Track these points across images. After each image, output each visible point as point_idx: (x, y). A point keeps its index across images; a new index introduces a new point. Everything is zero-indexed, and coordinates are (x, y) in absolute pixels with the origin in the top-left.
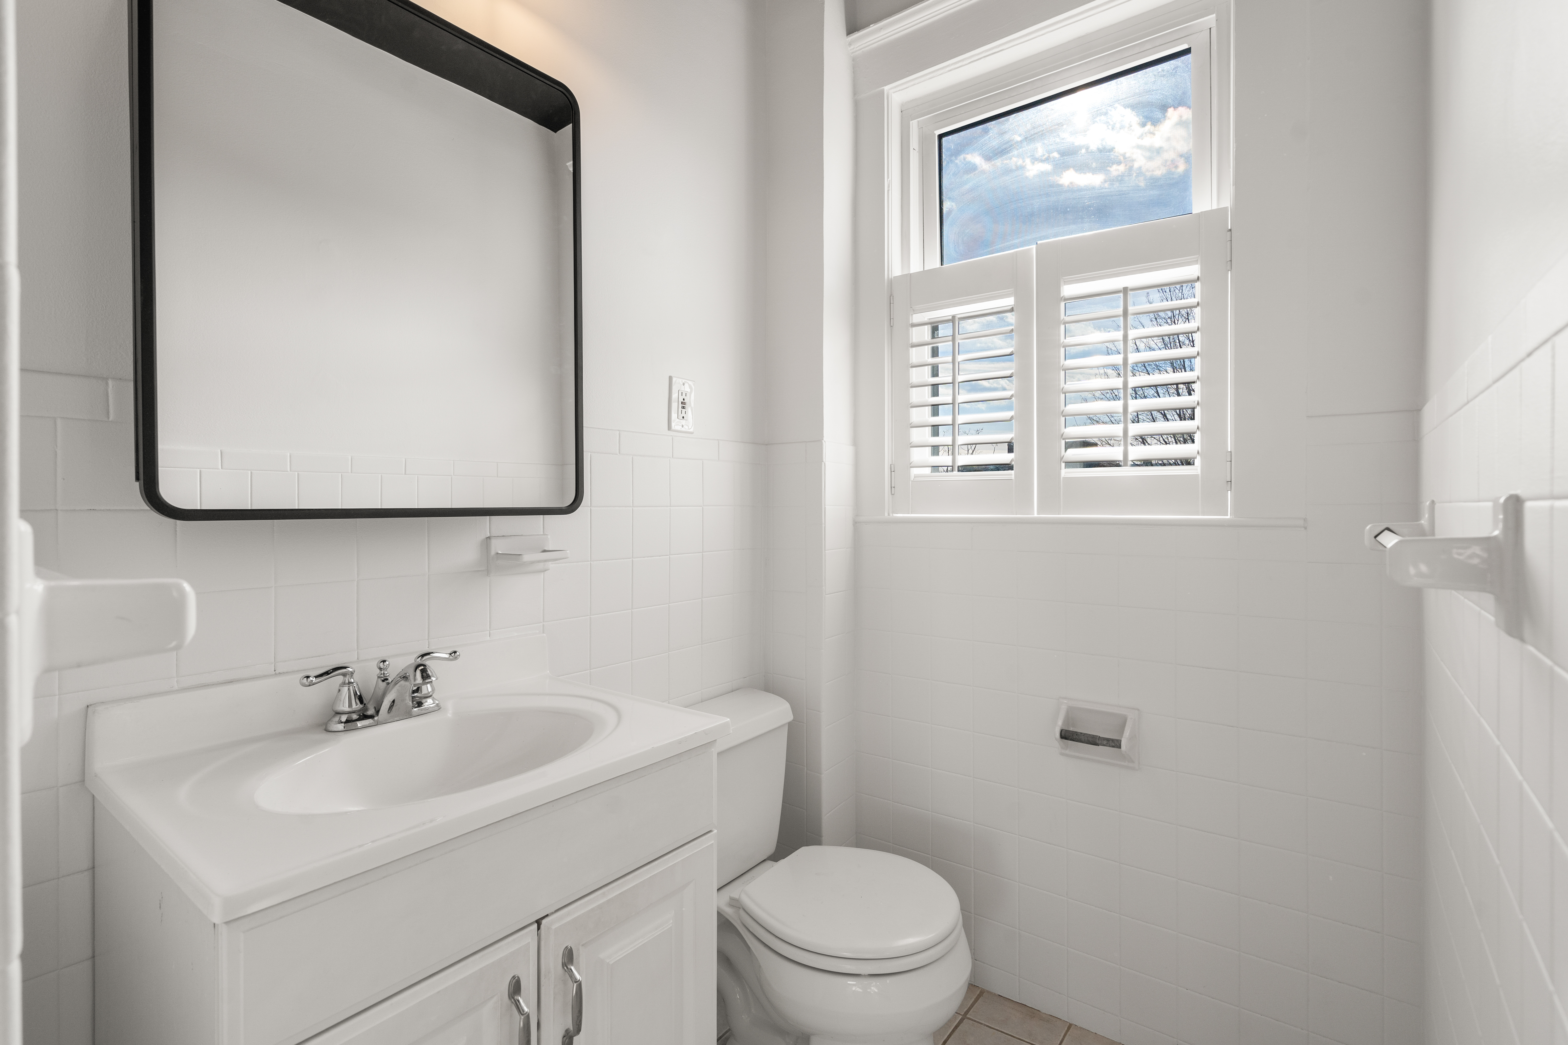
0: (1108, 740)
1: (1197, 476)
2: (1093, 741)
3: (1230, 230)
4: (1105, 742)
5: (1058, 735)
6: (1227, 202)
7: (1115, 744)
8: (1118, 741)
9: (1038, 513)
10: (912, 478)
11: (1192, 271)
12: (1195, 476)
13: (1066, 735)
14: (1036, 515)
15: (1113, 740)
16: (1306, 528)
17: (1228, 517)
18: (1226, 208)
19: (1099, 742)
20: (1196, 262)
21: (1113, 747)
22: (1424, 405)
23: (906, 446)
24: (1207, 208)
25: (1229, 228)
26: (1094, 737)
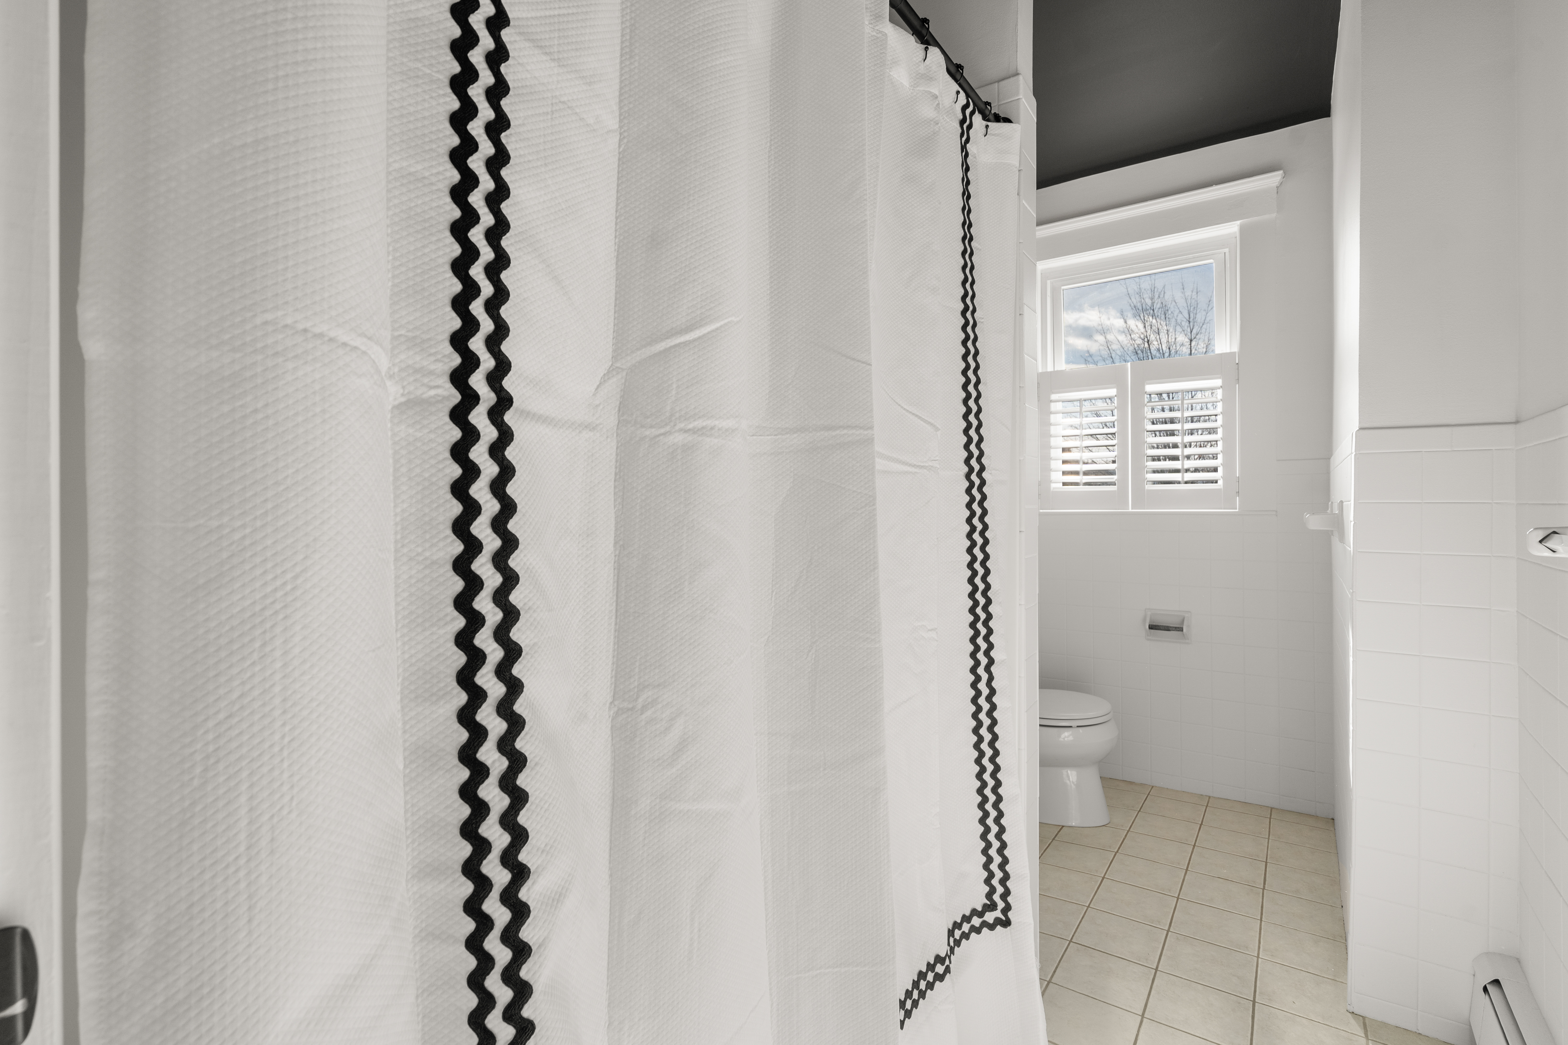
0: (1176, 628)
1: (1221, 489)
2: (1167, 629)
3: (1238, 364)
4: (1174, 629)
5: (1148, 627)
6: (1235, 349)
7: (1180, 629)
8: (1181, 628)
9: (1132, 509)
10: (1052, 489)
11: (1218, 382)
12: (1220, 490)
13: (1152, 627)
14: (1130, 510)
15: (1178, 628)
16: (1277, 516)
17: (1237, 510)
18: (1235, 353)
19: (1171, 629)
20: (1220, 378)
21: (1178, 631)
22: (1331, 456)
23: (1046, 470)
24: (1227, 350)
25: (1237, 362)
26: (1167, 627)
